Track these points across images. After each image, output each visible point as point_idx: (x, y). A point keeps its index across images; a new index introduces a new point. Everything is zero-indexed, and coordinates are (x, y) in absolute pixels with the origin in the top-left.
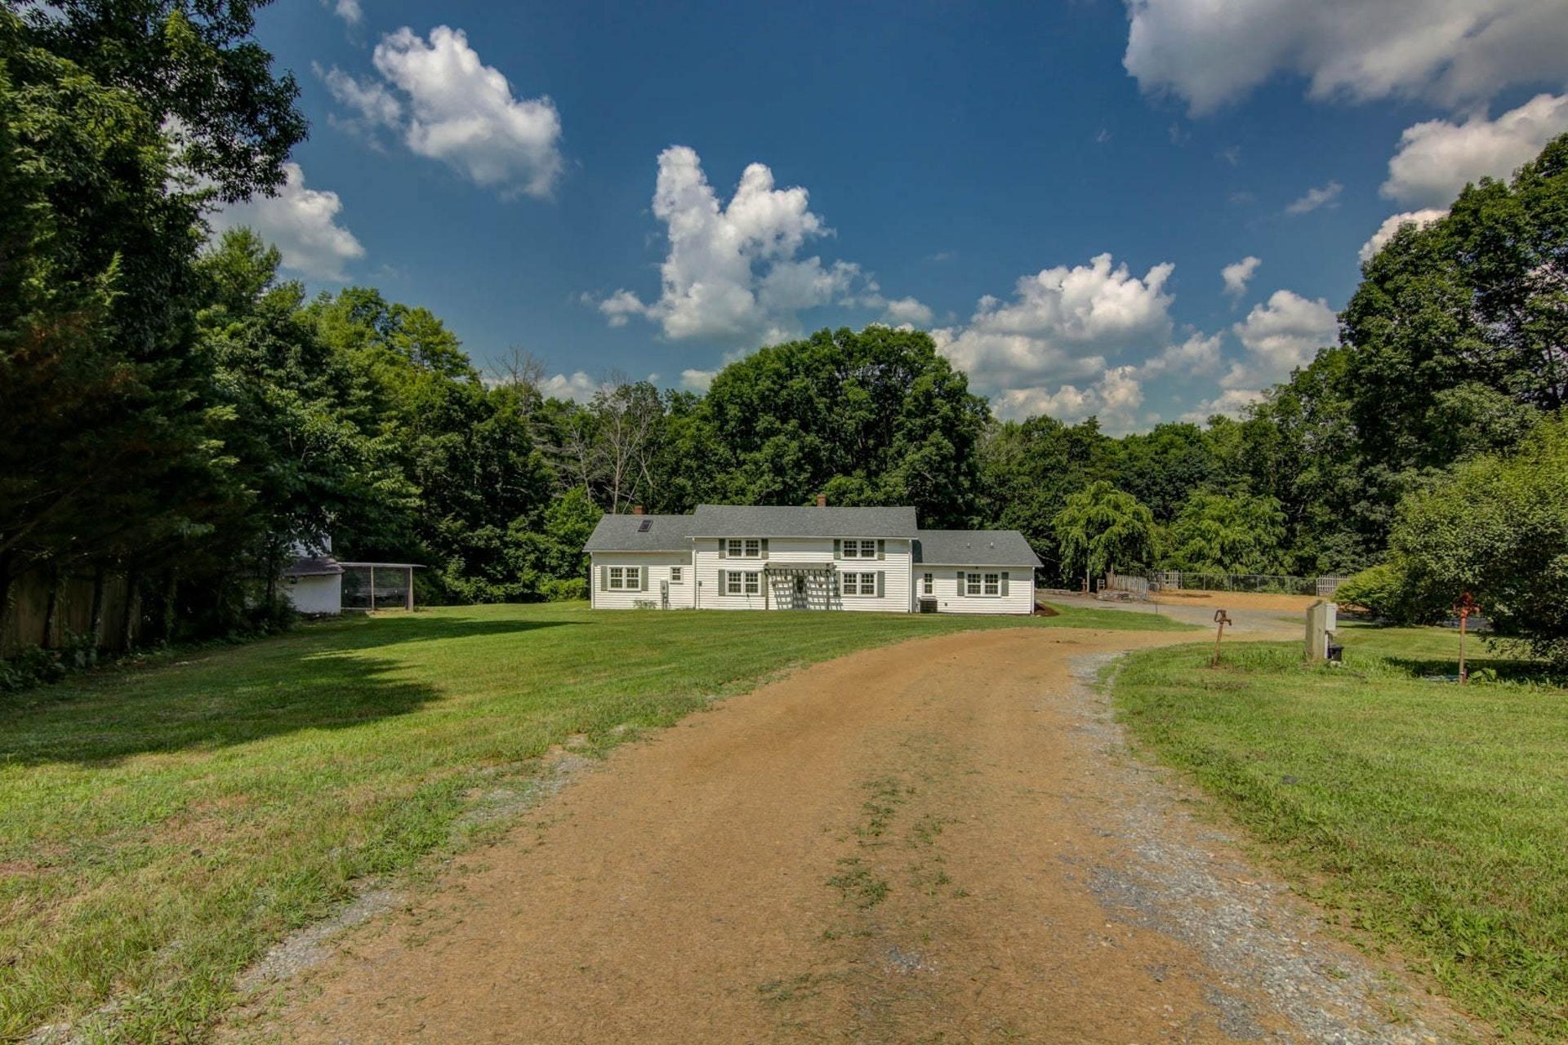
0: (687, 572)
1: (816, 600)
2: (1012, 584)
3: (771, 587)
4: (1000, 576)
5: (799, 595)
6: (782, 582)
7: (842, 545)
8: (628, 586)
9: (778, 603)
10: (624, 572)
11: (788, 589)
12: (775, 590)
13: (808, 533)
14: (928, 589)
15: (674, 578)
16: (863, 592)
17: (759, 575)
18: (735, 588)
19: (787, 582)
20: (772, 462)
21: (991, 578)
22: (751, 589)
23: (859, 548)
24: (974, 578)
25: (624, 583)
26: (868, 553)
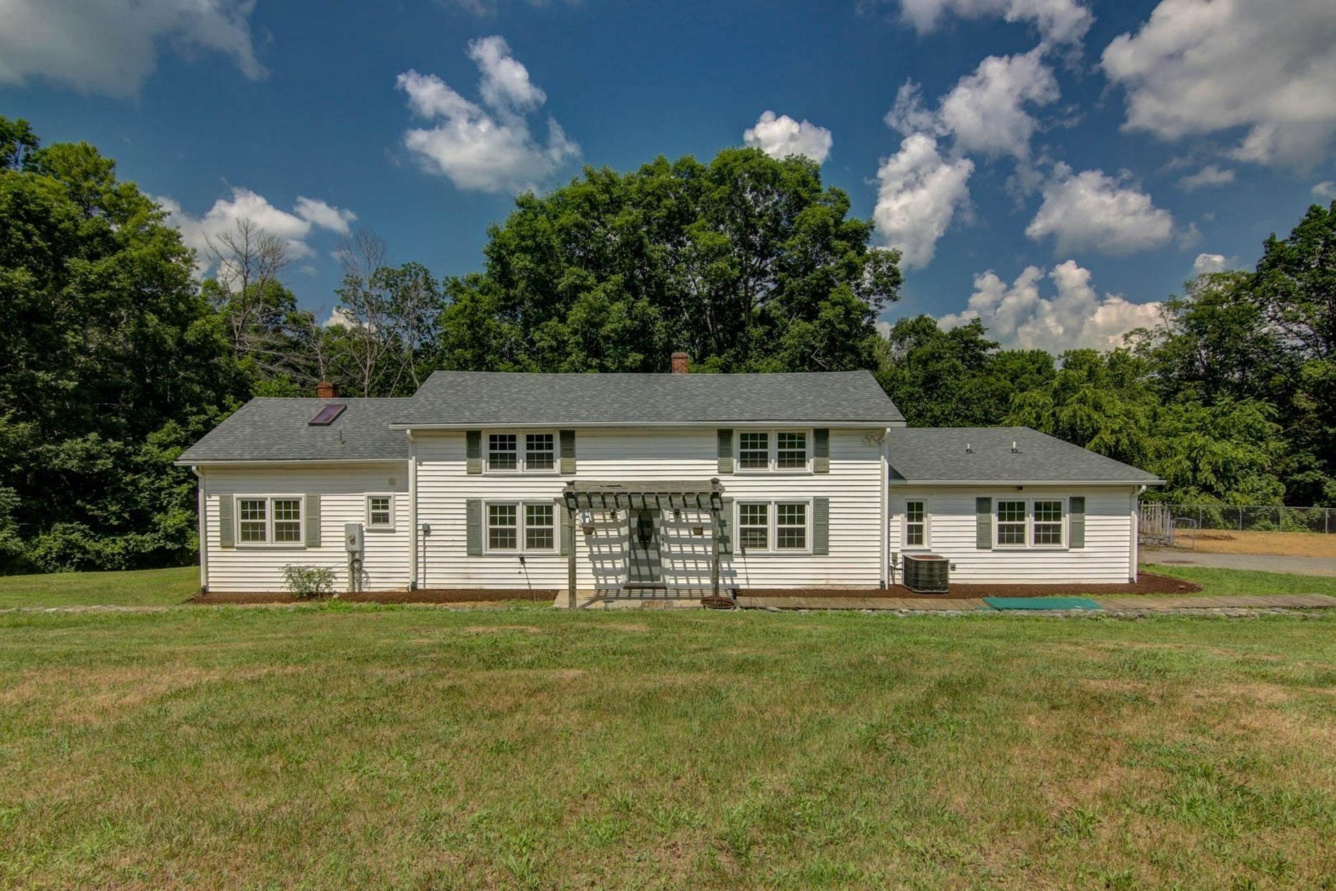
0: (401, 505)
1: (679, 565)
2: (1090, 521)
3: (580, 536)
4: (1066, 506)
5: (641, 554)
6: (605, 526)
7: (736, 441)
8: (279, 537)
9: (596, 572)
10: (270, 509)
11: (619, 540)
12: (589, 543)
13: (659, 416)
14: (915, 535)
15: (377, 518)
16: (781, 544)
17: (557, 509)
18: (503, 539)
19: (617, 525)
20: (584, 334)
21: (1048, 510)
22: (540, 540)
23: (773, 448)
24: (1012, 510)
25: (270, 531)
26: (792, 456)
